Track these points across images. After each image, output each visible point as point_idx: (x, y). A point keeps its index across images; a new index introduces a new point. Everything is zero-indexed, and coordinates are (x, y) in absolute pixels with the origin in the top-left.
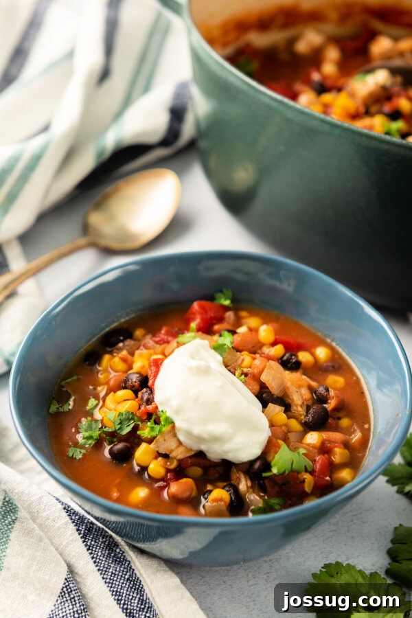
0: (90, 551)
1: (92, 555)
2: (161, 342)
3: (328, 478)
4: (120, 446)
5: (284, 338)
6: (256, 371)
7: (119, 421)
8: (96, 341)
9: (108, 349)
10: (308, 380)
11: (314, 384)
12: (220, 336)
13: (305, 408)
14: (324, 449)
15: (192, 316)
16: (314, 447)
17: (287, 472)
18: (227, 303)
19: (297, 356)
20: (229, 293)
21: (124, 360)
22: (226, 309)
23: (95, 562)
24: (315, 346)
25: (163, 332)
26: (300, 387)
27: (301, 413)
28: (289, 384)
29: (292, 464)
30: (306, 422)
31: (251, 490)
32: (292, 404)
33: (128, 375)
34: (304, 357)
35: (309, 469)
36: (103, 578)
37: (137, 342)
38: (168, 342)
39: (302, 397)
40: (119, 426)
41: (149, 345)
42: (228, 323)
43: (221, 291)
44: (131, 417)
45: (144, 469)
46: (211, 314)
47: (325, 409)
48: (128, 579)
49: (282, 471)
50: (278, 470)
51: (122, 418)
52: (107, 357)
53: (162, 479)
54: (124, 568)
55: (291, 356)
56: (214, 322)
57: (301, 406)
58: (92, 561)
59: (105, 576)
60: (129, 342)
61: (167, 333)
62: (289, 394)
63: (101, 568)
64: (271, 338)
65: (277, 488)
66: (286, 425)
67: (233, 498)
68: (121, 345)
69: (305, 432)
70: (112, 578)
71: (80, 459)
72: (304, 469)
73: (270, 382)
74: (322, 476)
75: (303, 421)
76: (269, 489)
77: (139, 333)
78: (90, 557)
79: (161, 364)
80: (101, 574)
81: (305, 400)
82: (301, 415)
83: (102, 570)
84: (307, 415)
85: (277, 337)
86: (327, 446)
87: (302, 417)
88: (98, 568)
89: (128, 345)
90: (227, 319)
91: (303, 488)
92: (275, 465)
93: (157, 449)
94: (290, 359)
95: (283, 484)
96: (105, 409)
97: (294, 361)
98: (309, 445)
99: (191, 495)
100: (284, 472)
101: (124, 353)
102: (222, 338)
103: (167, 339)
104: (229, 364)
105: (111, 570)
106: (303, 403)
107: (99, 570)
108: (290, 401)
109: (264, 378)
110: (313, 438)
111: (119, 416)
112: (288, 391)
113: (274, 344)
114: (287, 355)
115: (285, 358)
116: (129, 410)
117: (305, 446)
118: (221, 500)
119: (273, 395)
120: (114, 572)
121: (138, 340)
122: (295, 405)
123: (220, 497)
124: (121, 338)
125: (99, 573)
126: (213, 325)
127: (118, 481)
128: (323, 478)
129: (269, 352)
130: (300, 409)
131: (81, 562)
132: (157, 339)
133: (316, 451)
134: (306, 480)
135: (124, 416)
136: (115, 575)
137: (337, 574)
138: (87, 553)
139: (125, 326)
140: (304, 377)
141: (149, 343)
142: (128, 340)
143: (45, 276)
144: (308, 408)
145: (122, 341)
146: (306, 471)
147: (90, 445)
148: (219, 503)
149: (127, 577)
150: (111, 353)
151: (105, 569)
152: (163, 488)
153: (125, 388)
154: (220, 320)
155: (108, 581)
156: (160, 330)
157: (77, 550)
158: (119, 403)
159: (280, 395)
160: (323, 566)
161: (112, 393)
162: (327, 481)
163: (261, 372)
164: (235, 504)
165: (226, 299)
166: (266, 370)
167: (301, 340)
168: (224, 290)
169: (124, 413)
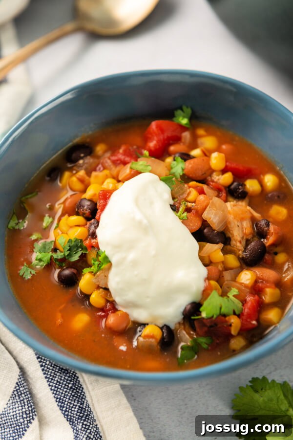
0: (40, 360)
1: (41, 363)
2: (119, 162)
3: (254, 322)
4: (67, 272)
5: (234, 165)
6: (199, 207)
7: (68, 248)
8: (61, 153)
9: (69, 165)
10: (252, 211)
11: (257, 215)
12: (174, 160)
13: (244, 242)
14: (256, 289)
15: (150, 136)
16: (246, 286)
17: (215, 316)
18: (184, 121)
19: (244, 185)
20: (189, 111)
21: (81, 181)
22: (183, 128)
23: (43, 370)
24: (264, 173)
25: (121, 151)
26: (242, 219)
27: (240, 248)
28: (231, 218)
29: (221, 308)
30: (243, 257)
31: (182, 327)
32: (232, 239)
33: (82, 200)
34: (251, 185)
35: (237, 313)
36: (49, 385)
37: (96, 160)
38: (125, 163)
39: (243, 231)
40: (68, 252)
41: (107, 165)
42: (184, 143)
43: (181, 109)
44: (79, 244)
45: (87, 297)
46: (168, 134)
47: (263, 245)
48: (71, 388)
49: (210, 315)
50: (207, 314)
51: (71, 245)
52: (67, 174)
53: (102, 309)
54: (69, 377)
55: (239, 185)
56: (171, 142)
57: (240, 242)
58: (40, 369)
59: (51, 384)
60: (89, 160)
61: (126, 153)
62: (230, 229)
63: (48, 376)
64: (222, 165)
65: (206, 329)
66: (223, 262)
67: (165, 335)
68: (81, 162)
69: (241, 269)
70: (57, 386)
71: (29, 280)
72: (232, 313)
73: (212, 219)
74: (249, 320)
75: (241, 256)
76: (198, 330)
77: (100, 149)
78: (39, 364)
79: (109, 197)
80: (48, 381)
81: (245, 234)
82: (239, 250)
83: (49, 378)
84: (244, 251)
85: (228, 164)
86: (259, 286)
87: (240, 252)
88: (45, 375)
89: (87, 163)
90: (183, 140)
91: (230, 330)
92: (204, 311)
93: (98, 284)
94: (237, 189)
95: (211, 326)
96: (58, 231)
97: (240, 191)
98: (241, 284)
99: (126, 327)
100: (213, 317)
101: (82, 173)
102: (175, 162)
103: (124, 159)
104: (176, 196)
105: (56, 379)
106: (243, 238)
107: (46, 377)
108: (231, 236)
109: (205, 215)
110: (247, 277)
111: (68, 242)
112: (229, 226)
113: (224, 171)
114: (235, 184)
115: (233, 187)
116: (78, 238)
117: (238, 285)
118: (152, 337)
119: (214, 230)
120: (59, 380)
121: (98, 157)
122: (234, 240)
123: (152, 334)
124: (82, 155)
125: (46, 380)
126: (170, 145)
127: (62, 307)
128: (250, 322)
129: (218, 180)
130: (238, 244)
131: (32, 368)
132: (114, 158)
133: (248, 290)
134: (233, 324)
135: (73, 243)
136: (60, 383)
137: (262, 389)
138: (37, 361)
139: (88, 140)
140: (249, 208)
141: (107, 162)
142: (88, 157)
143: (35, 61)
144: (248, 242)
145: (82, 158)
146: (234, 313)
147: (41, 266)
148: (151, 340)
149: (70, 385)
150: (71, 169)
151: (51, 377)
152: (102, 317)
153: (78, 214)
154: (177, 139)
155: (53, 388)
156: (119, 148)
157: (29, 357)
158: (71, 227)
159: (221, 230)
160: (250, 379)
161: (66, 216)
162: (254, 324)
163: (204, 209)
164: (165, 340)
165: (184, 117)
166: (208, 208)
167: (252, 166)
168: (184, 108)
169: (74, 240)
